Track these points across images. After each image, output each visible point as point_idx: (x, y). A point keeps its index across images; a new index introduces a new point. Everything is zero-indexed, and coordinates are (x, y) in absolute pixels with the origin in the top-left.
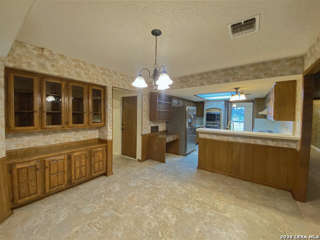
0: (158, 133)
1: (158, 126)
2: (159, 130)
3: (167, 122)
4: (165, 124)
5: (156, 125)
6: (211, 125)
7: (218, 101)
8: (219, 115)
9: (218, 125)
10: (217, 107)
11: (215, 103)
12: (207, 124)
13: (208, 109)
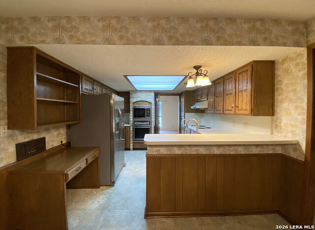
0: (45, 154)
1: (44, 139)
2: (47, 149)
3: (68, 127)
4: (63, 131)
5: (35, 137)
6: (140, 123)
7: (147, 92)
8: (149, 110)
9: (148, 123)
10: (146, 100)
11: (144, 95)
12: (134, 121)
13: (135, 102)
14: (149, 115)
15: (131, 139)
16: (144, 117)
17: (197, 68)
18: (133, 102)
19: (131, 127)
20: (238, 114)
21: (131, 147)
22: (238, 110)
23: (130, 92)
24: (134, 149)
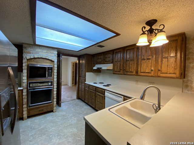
6: (39, 85)
7: (48, 49)
8: (51, 69)
9: (50, 83)
10: (47, 58)
11: (45, 51)
12: (30, 83)
13: (31, 59)
14: (51, 75)
15: (25, 106)
16: (45, 77)
17: (151, 23)
18: (28, 58)
19: (25, 91)
20: (159, 77)
21: (25, 115)
22: (161, 73)
23: (24, 45)
24: (29, 117)
